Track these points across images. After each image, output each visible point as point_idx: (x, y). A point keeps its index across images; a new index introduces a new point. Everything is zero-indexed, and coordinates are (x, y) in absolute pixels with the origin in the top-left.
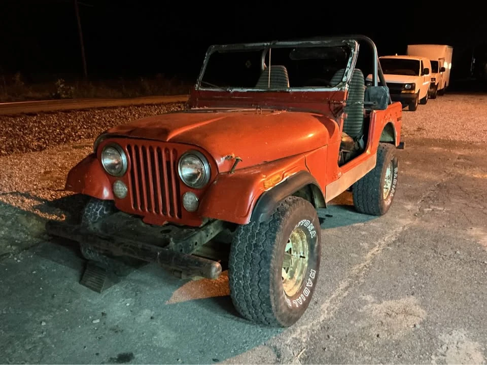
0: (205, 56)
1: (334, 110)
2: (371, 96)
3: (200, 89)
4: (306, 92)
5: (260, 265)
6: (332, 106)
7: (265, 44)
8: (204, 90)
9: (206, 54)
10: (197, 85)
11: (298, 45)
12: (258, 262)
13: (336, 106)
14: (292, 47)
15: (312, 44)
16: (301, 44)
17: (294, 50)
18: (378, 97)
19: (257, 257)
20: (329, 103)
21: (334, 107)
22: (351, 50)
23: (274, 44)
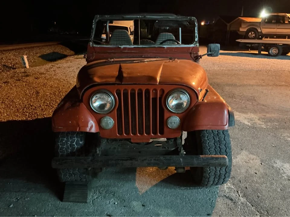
0: (92, 22)
1: (194, 58)
2: (212, 49)
3: (94, 45)
4: (175, 47)
5: (226, 152)
6: (192, 55)
7: (138, 17)
8: (99, 46)
9: (94, 21)
10: (91, 43)
11: (161, 18)
12: (225, 150)
13: (195, 55)
14: (155, 19)
15: (169, 18)
16: (163, 18)
17: (157, 21)
18: (216, 49)
19: (224, 148)
20: (191, 53)
21: (194, 56)
22: (195, 23)
23: (144, 17)
